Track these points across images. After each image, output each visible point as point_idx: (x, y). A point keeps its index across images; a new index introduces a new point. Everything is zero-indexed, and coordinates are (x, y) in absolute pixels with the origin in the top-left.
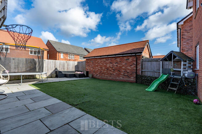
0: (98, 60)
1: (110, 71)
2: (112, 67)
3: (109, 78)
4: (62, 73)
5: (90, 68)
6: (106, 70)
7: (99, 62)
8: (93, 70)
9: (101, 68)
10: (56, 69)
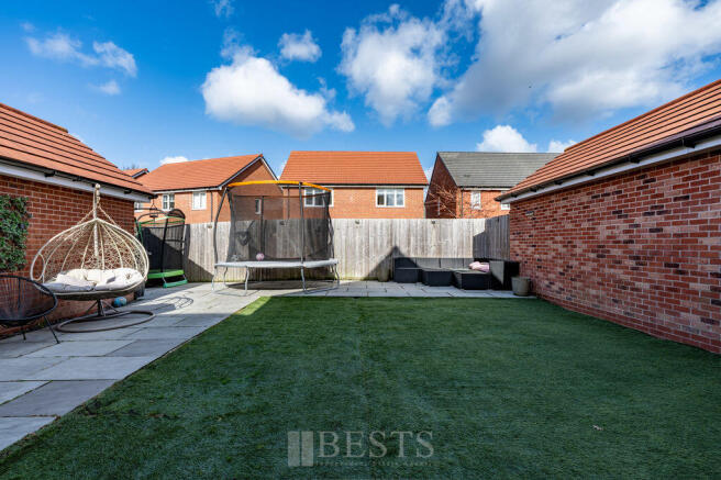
0: (555, 205)
1: (617, 262)
2: (625, 237)
3: (606, 307)
4: (416, 266)
5: (524, 246)
6: (593, 255)
7: (561, 211)
8: (537, 256)
9: (569, 244)
10: (396, 249)
